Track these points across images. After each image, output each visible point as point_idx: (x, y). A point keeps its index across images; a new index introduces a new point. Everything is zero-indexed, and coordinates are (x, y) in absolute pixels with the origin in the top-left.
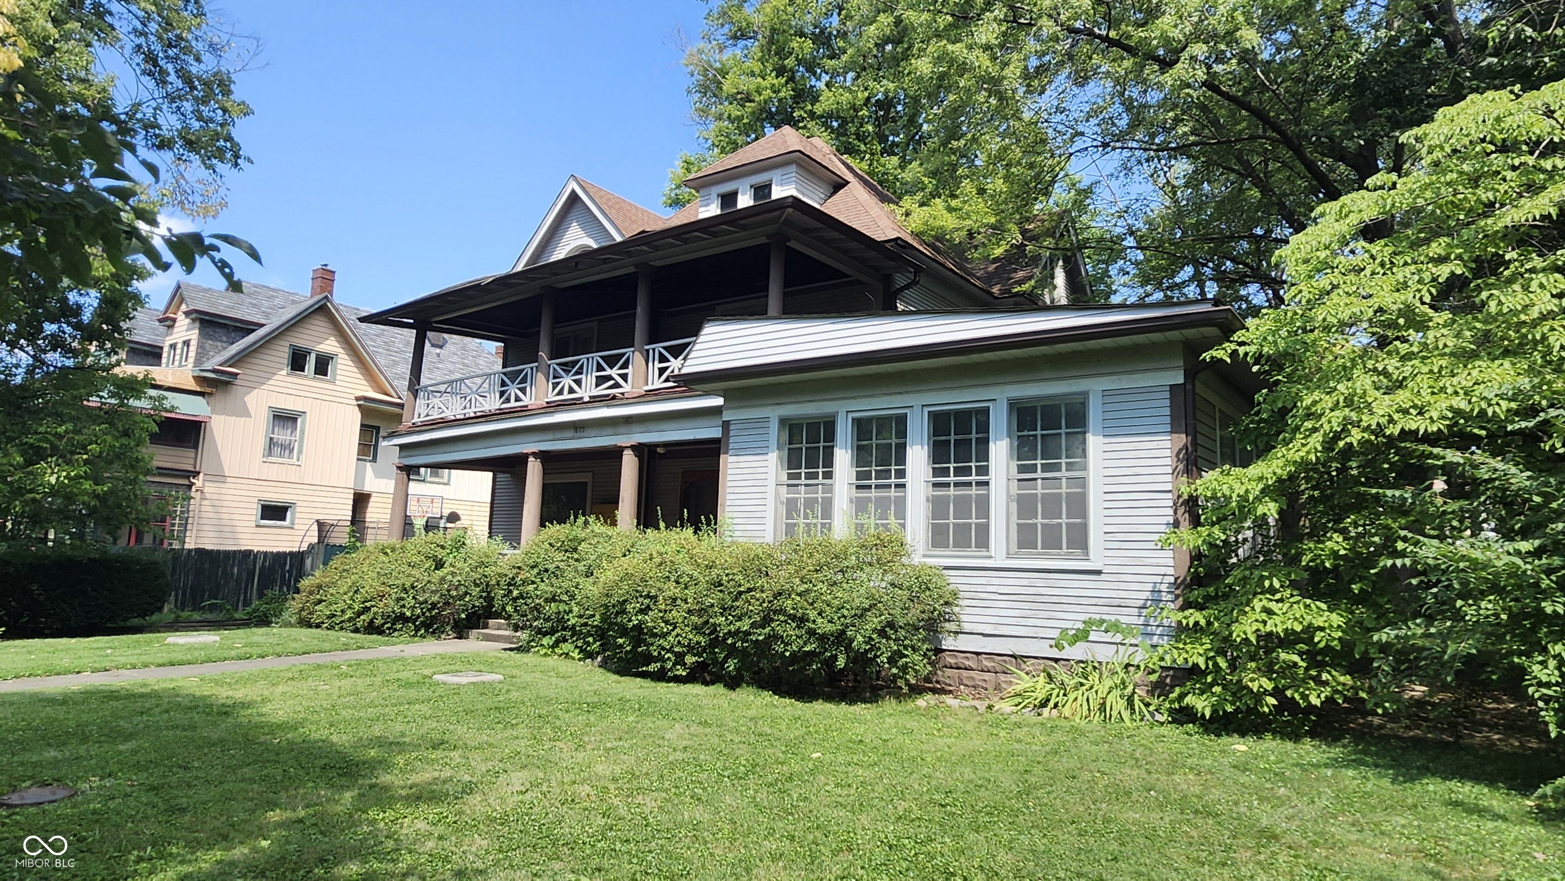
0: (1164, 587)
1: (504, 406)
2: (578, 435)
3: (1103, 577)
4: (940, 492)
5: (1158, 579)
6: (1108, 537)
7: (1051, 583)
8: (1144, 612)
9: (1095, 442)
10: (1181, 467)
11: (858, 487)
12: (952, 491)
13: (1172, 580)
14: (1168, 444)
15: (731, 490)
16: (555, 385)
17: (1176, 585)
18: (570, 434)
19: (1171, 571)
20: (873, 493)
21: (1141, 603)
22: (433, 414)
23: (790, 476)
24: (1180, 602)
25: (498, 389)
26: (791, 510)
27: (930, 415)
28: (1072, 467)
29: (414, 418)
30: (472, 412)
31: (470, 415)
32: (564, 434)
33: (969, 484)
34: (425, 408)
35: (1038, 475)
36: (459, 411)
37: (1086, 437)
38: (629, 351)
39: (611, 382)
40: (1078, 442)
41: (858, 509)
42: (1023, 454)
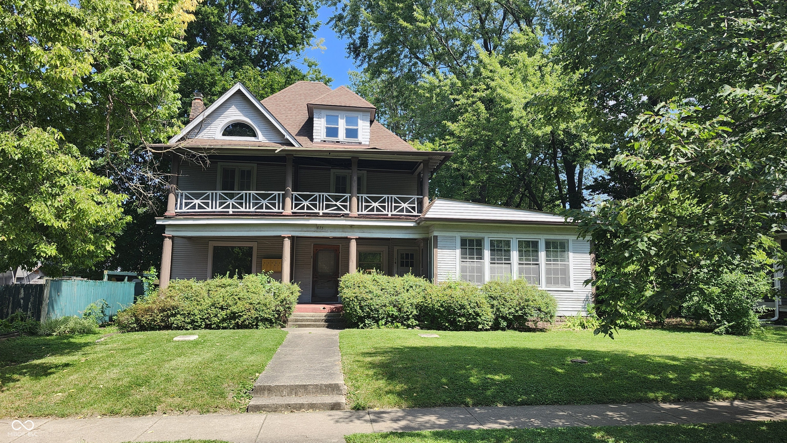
0: (589, 295)
1: (257, 210)
2: (319, 230)
3: (573, 293)
4: (521, 266)
5: (588, 293)
6: (574, 281)
7: (559, 294)
8: (584, 302)
9: (571, 255)
10: (593, 263)
11: (491, 263)
12: (524, 266)
13: (591, 293)
14: (590, 257)
15: (439, 262)
16: (296, 205)
18: (313, 229)
19: (591, 291)
20: (496, 265)
21: (583, 300)
22: (195, 209)
23: (462, 258)
24: (593, 299)
25: (252, 201)
26: (463, 270)
27: (519, 241)
28: (561, 261)
29: (176, 209)
30: (231, 211)
31: (231, 213)
32: (309, 229)
33: (530, 264)
34: (187, 204)
35: (552, 263)
36: (219, 209)
37: (566, 252)
38: (348, 195)
39: (336, 208)
40: (563, 254)
41: (492, 271)
42: (547, 256)
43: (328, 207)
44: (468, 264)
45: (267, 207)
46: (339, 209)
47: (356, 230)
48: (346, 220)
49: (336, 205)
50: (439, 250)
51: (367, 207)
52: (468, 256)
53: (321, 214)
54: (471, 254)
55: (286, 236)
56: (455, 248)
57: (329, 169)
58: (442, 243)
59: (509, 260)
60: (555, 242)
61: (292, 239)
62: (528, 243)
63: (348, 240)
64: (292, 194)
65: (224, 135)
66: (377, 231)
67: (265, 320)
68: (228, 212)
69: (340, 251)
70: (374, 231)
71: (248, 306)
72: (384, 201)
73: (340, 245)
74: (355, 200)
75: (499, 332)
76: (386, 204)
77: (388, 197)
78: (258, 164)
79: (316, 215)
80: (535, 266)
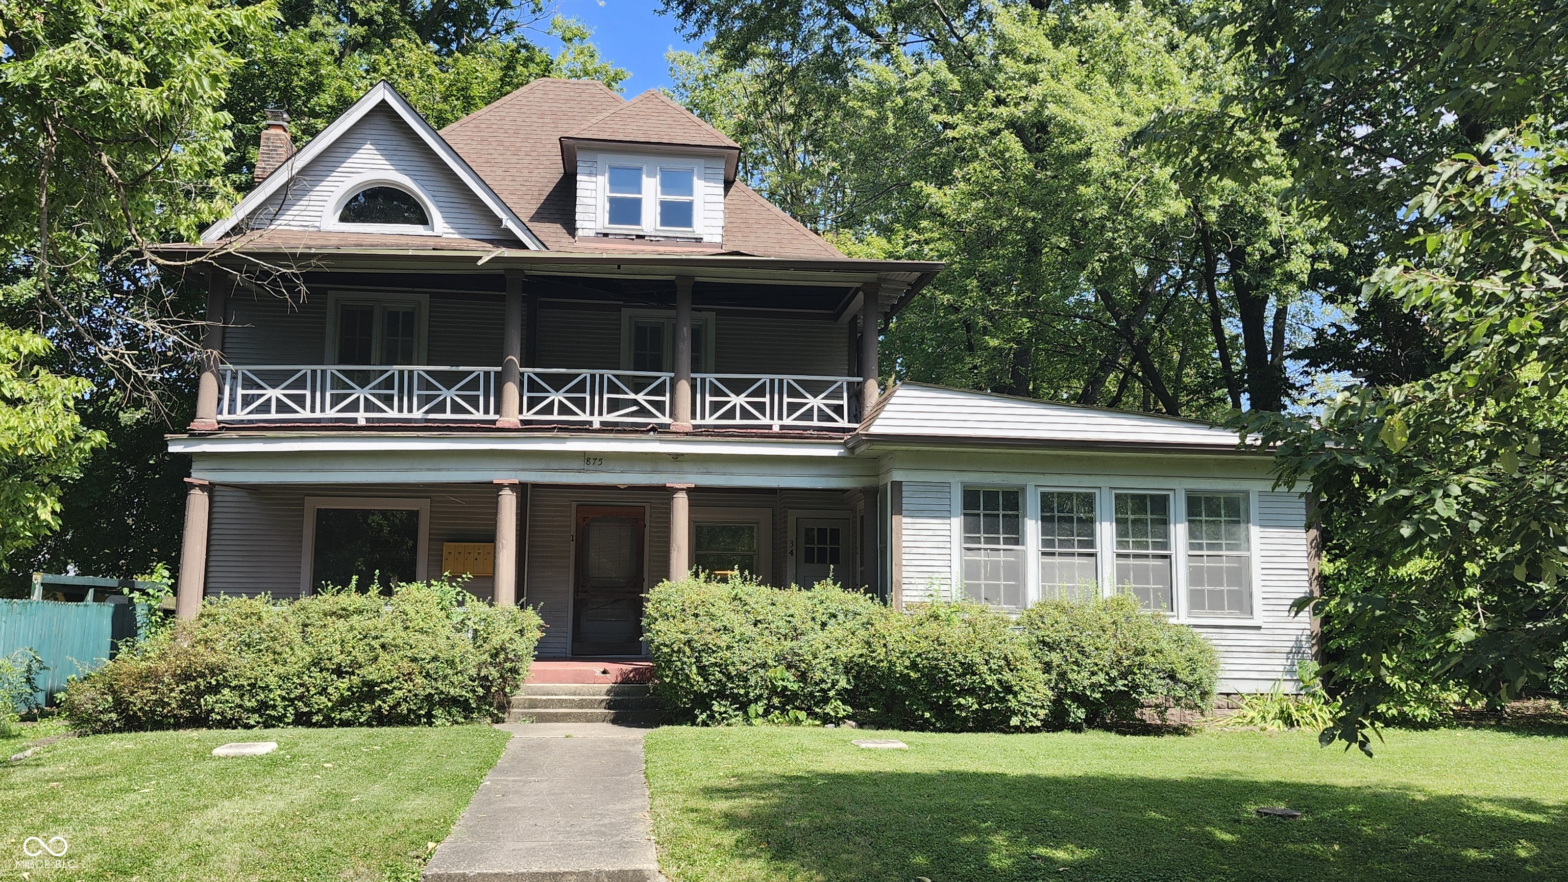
0: (1304, 638)
2: (591, 467)
3: (1262, 631)
4: (1123, 561)
5: (1300, 632)
6: (1265, 602)
7: (1223, 636)
8: (1291, 656)
9: (1255, 532)
10: (1313, 552)
11: (1043, 554)
12: (1131, 561)
13: (1309, 633)
14: (1304, 536)
15: (907, 550)
17: (1312, 636)
18: (576, 465)
19: (1308, 626)
20: (1057, 560)
21: (1288, 650)
22: (269, 412)
23: (967, 540)
24: (1315, 648)
25: (416, 392)
26: (970, 571)
27: (1118, 497)
28: (1230, 547)
29: (221, 413)
30: (361, 417)
31: (362, 422)
32: (565, 465)
33: (1147, 556)
34: (247, 400)
35: (1205, 553)
36: (331, 413)
37: (1243, 525)
38: (666, 376)
39: (635, 408)
40: (1234, 528)
41: (1047, 574)
42: (1192, 534)
43: (614, 406)
44: (981, 557)
45: (457, 408)
46: (643, 412)
47: (686, 467)
48: (661, 441)
49: (635, 402)
50: (905, 520)
51: (716, 406)
52: (982, 536)
53: (596, 425)
54: (992, 528)
55: (506, 482)
56: (947, 514)
57: (618, 309)
58: (913, 501)
59: (1091, 544)
60: (1213, 498)
61: (522, 490)
62: (1140, 501)
63: (667, 492)
64: (522, 374)
65: (343, 219)
66: (743, 469)
67: (450, 702)
68: (355, 420)
69: (647, 523)
70: (735, 470)
71: (406, 665)
72: (760, 392)
73: (647, 506)
74: (684, 388)
75: (1066, 736)
76: (767, 400)
77: (772, 381)
78: (432, 295)
79: (583, 428)
80: (1159, 562)
